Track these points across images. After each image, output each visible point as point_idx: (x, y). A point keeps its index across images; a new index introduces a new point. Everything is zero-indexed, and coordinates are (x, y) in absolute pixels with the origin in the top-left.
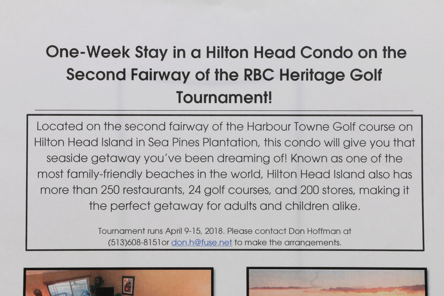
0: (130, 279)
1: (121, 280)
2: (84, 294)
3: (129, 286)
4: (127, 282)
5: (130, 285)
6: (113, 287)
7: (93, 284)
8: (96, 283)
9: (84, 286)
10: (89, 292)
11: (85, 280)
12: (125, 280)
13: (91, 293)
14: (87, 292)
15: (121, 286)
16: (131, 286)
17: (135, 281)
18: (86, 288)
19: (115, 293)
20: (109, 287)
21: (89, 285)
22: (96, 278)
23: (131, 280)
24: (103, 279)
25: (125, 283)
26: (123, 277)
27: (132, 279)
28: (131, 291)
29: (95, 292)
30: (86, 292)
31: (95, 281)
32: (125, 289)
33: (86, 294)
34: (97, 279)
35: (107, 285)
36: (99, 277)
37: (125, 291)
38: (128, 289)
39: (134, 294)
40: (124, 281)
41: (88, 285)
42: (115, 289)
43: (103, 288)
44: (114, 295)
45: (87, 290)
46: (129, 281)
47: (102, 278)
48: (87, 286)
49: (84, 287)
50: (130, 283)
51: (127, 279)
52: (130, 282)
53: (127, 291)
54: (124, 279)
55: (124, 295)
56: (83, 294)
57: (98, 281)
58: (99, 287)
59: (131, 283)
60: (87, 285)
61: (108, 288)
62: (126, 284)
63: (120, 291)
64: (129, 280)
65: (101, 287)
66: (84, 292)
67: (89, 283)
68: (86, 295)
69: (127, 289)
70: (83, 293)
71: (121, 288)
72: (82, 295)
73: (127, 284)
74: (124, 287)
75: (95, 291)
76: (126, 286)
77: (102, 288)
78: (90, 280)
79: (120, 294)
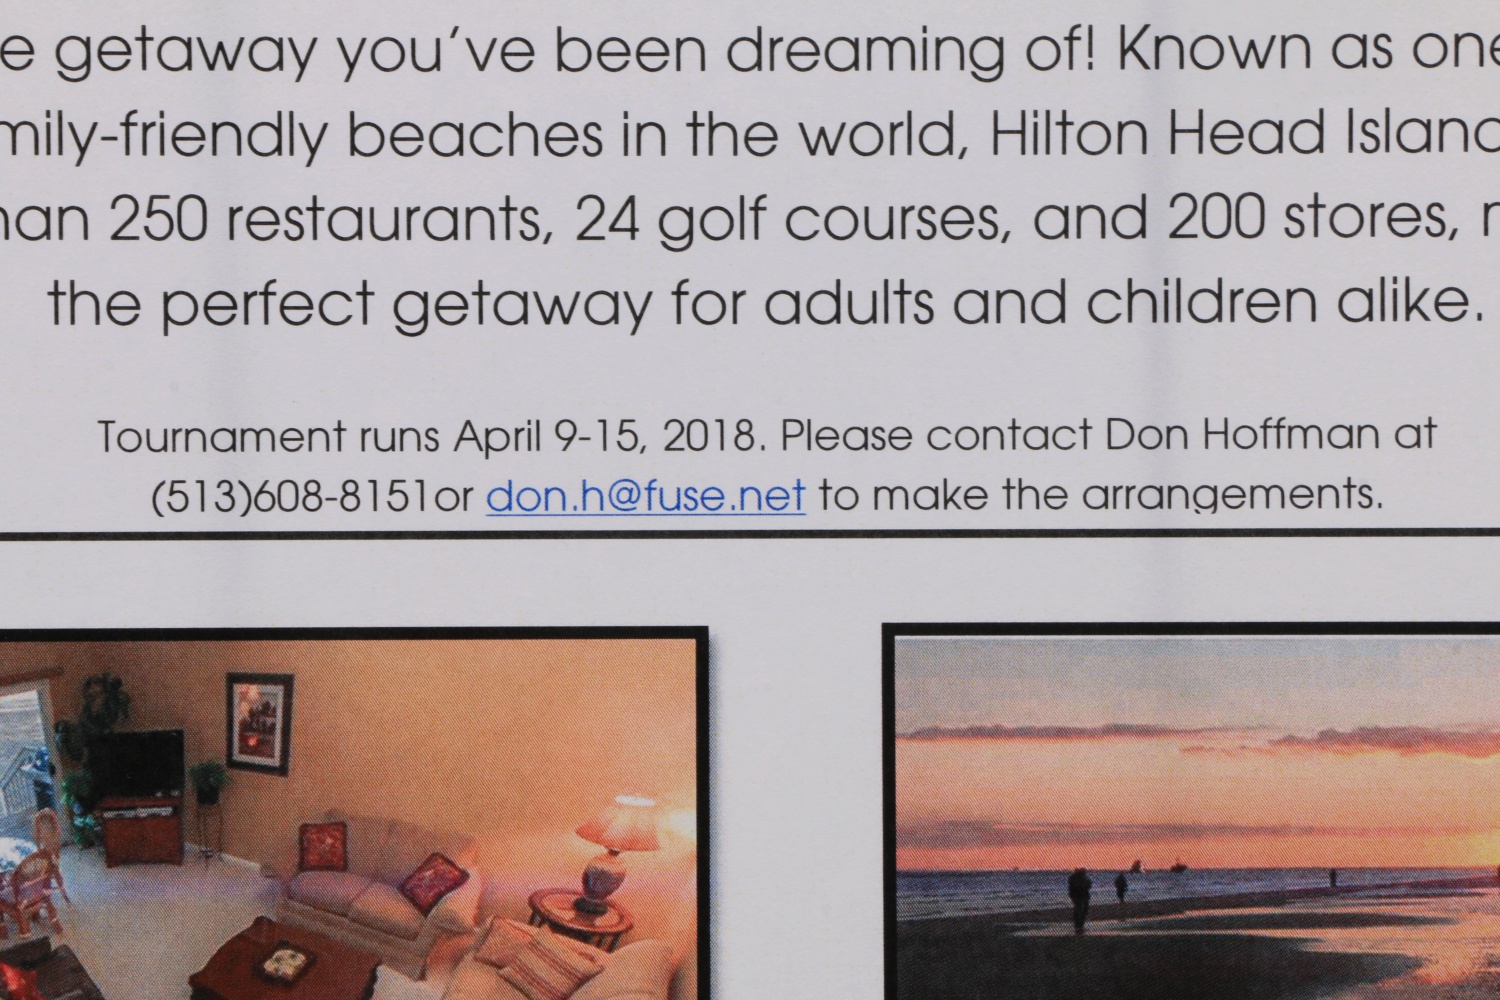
0: (270, 688)
1: (224, 692)
2: (27, 768)
3: (264, 723)
4: (250, 702)
5: (269, 721)
6: (180, 733)
7: (72, 718)
8: (87, 709)
9: (24, 728)
10: (53, 758)
11: (32, 695)
12: (244, 696)
13: (64, 763)
14: (41, 756)
15: (224, 727)
16: (273, 726)
17: (296, 701)
18: (36, 734)
19: (192, 760)
20: (160, 729)
21: (52, 722)
22: (88, 684)
23: (275, 695)
24: (124, 688)
25: (241, 711)
26: (234, 679)
27: (279, 690)
28: (273, 749)
29: (84, 760)
30: (33, 755)
31: (83, 701)
32: (243, 739)
33: (35, 766)
34: (97, 688)
35: (146, 720)
36: (103, 681)
37: (242, 752)
38: (260, 743)
39: (291, 765)
40: (236, 700)
41: (45, 719)
42: (189, 741)
43: (128, 734)
44: (187, 770)
45: (44, 748)
46: (265, 699)
47: (118, 683)
48: (41, 728)
49: (27, 732)
50: (267, 709)
51: (253, 691)
52: (266, 706)
53: (254, 751)
54: (238, 688)
55: (236, 772)
56: (19, 769)
57: (99, 701)
58: (107, 731)
59: (274, 710)
60: (39, 720)
61: (155, 735)
62: (246, 714)
63: (215, 752)
64: (261, 694)
65: (118, 729)
66: (23, 755)
67: (50, 710)
68: (34, 770)
69: (252, 742)
70: (22, 764)
71: (223, 735)
72: (14, 774)
73: (252, 713)
74: (236, 729)
75: (86, 751)
76: (246, 727)
77: (119, 734)
78: (54, 694)
79: (219, 767)
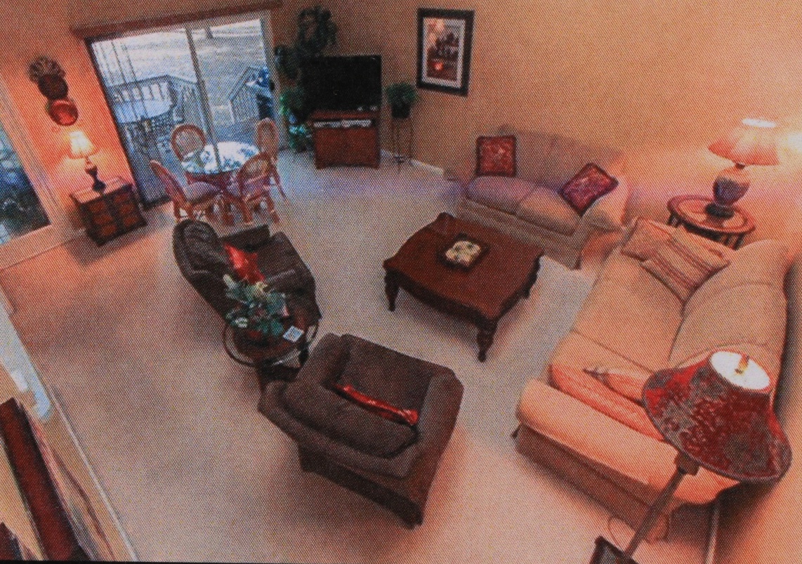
0: (454, 22)
1: (415, 24)
2: (251, 84)
3: (449, 52)
4: (437, 33)
5: (453, 49)
6: (378, 58)
7: (289, 43)
8: (302, 35)
9: (249, 50)
10: (273, 76)
11: (256, 23)
12: (432, 28)
13: (282, 81)
14: (262, 74)
15: (415, 53)
16: (456, 53)
17: (475, 33)
18: (259, 56)
19: (388, 81)
20: (362, 54)
21: (272, 46)
22: (303, 15)
23: (458, 28)
24: (332, 19)
25: (429, 41)
26: (424, 13)
27: (461, 23)
28: (456, 73)
29: (299, 78)
30: (257, 74)
31: (298, 29)
32: (431, 64)
33: (258, 83)
34: (310, 19)
35: (351, 46)
36: (315, 13)
37: (429, 75)
38: (445, 68)
39: (470, 87)
40: (426, 32)
41: (266, 43)
42: (385, 65)
43: (335, 58)
44: (384, 89)
45: (265, 68)
46: (449, 31)
47: (327, 15)
48: (263, 51)
49: (252, 54)
50: (451, 40)
51: (440, 24)
52: (451, 37)
53: (440, 75)
54: (428, 22)
55: (424, 92)
56: (244, 85)
57: (311, 30)
58: (317, 55)
59: (457, 41)
60: (262, 45)
61: (357, 59)
62: (434, 44)
63: (407, 75)
64: (447, 27)
65: (327, 53)
66: (248, 73)
67: (271, 36)
68: (257, 86)
69: (438, 67)
70: (247, 80)
71: (414, 61)
72: (241, 89)
73: (438, 43)
74: (425, 55)
75: (300, 71)
76: (433, 54)
77: (328, 58)
78: (274, 23)
79: (410, 87)
